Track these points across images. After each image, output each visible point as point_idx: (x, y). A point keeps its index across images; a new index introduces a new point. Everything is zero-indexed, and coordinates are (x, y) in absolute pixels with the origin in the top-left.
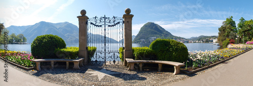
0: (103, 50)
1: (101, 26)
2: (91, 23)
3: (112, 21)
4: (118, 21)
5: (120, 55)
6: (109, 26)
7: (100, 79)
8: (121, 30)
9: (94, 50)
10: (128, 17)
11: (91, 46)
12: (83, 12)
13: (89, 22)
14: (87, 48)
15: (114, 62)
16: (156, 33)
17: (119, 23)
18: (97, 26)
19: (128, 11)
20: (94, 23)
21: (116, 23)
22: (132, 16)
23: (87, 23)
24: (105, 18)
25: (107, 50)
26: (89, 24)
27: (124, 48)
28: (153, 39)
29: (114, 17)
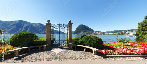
0: (59, 40)
1: (57, 28)
2: (53, 27)
3: (63, 26)
4: (65, 26)
5: (66, 42)
6: (61, 28)
7: (56, 54)
8: (67, 30)
9: (55, 39)
10: (70, 24)
11: (53, 37)
12: (49, 21)
14: (51, 39)
15: (64, 45)
16: (84, 30)
17: (66, 27)
18: (56, 28)
19: (70, 22)
20: (54, 27)
21: (64, 27)
22: (72, 24)
23: (50, 26)
24: (59, 25)
26: (52, 27)
27: (68, 38)
28: (83, 32)
29: (64, 24)
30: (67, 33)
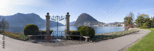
0: (57, 31)
1: (56, 20)
5: (64, 33)
6: (59, 20)
7: (56, 42)
8: (65, 22)
9: (52, 31)
10: (68, 16)
11: (51, 29)
12: (48, 14)
13: (50, 18)
14: (49, 30)
15: (62, 36)
16: (88, 20)
17: (64, 19)
19: (68, 13)
20: (53, 19)
21: (62, 19)
22: (70, 16)
23: (49, 19)
24: (58, 17)
25: (58, 31)
27: (66, 30)
28: (86, 23)
29: (62, 16)
30: (65, 25)
